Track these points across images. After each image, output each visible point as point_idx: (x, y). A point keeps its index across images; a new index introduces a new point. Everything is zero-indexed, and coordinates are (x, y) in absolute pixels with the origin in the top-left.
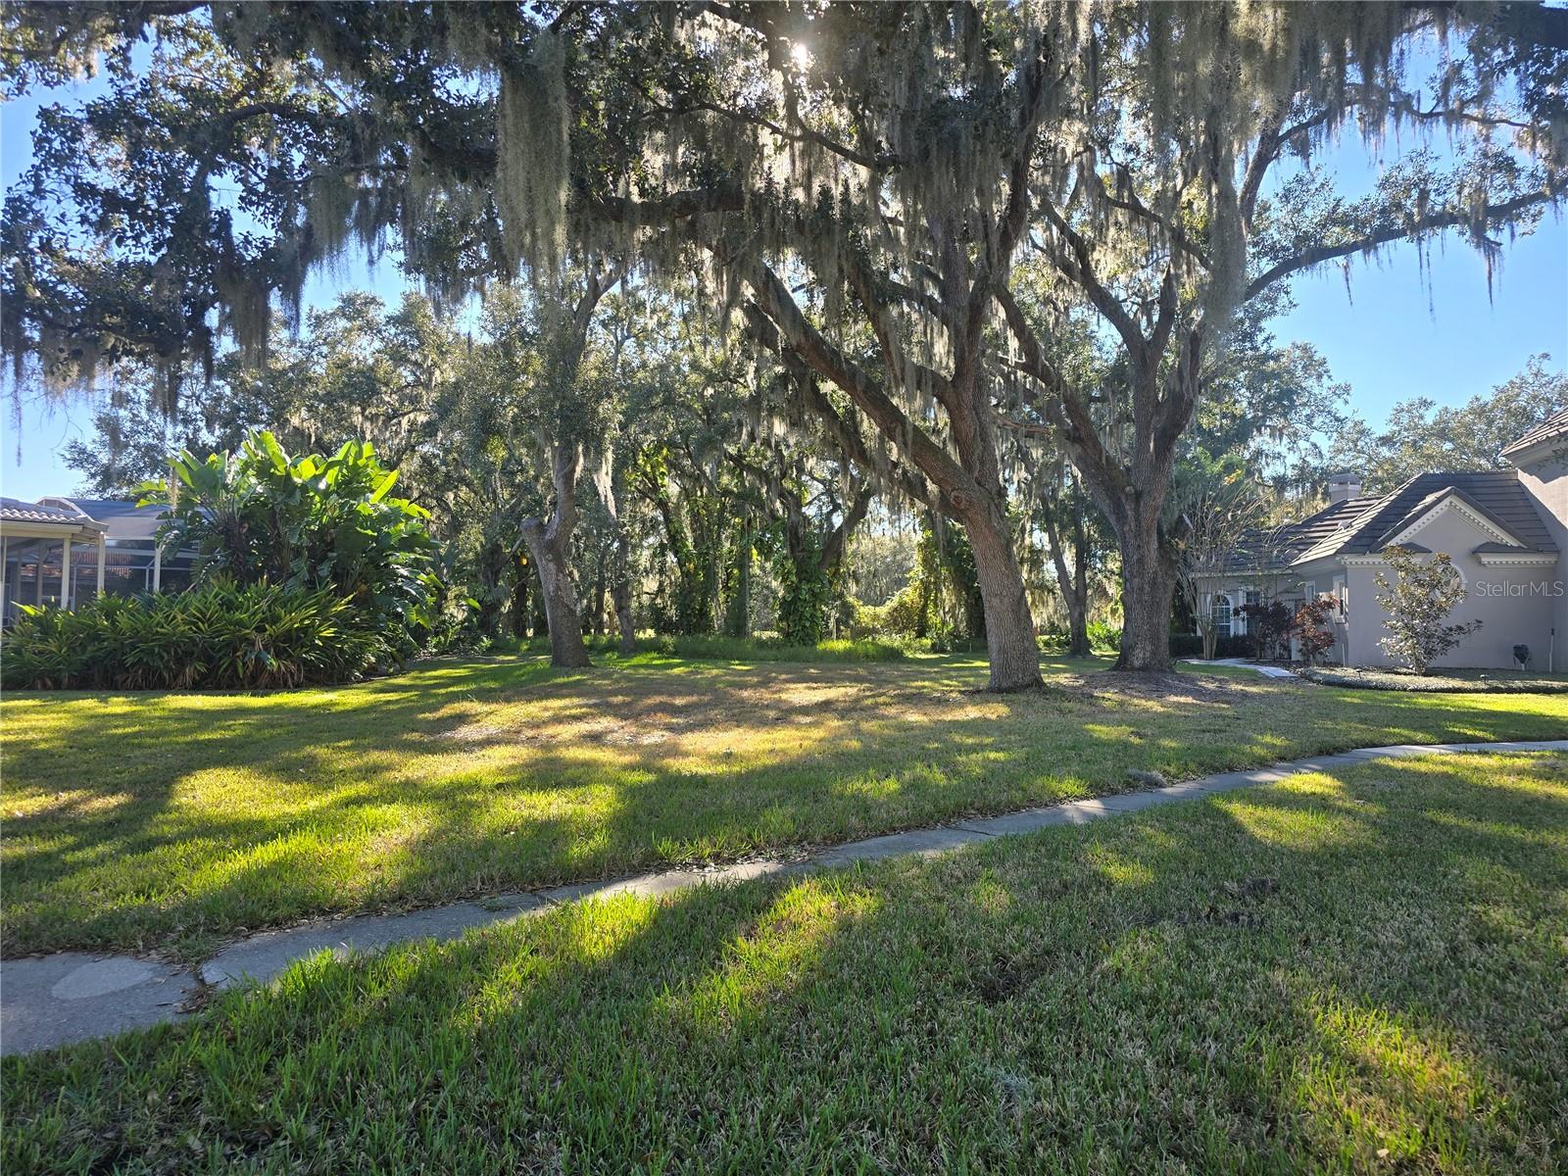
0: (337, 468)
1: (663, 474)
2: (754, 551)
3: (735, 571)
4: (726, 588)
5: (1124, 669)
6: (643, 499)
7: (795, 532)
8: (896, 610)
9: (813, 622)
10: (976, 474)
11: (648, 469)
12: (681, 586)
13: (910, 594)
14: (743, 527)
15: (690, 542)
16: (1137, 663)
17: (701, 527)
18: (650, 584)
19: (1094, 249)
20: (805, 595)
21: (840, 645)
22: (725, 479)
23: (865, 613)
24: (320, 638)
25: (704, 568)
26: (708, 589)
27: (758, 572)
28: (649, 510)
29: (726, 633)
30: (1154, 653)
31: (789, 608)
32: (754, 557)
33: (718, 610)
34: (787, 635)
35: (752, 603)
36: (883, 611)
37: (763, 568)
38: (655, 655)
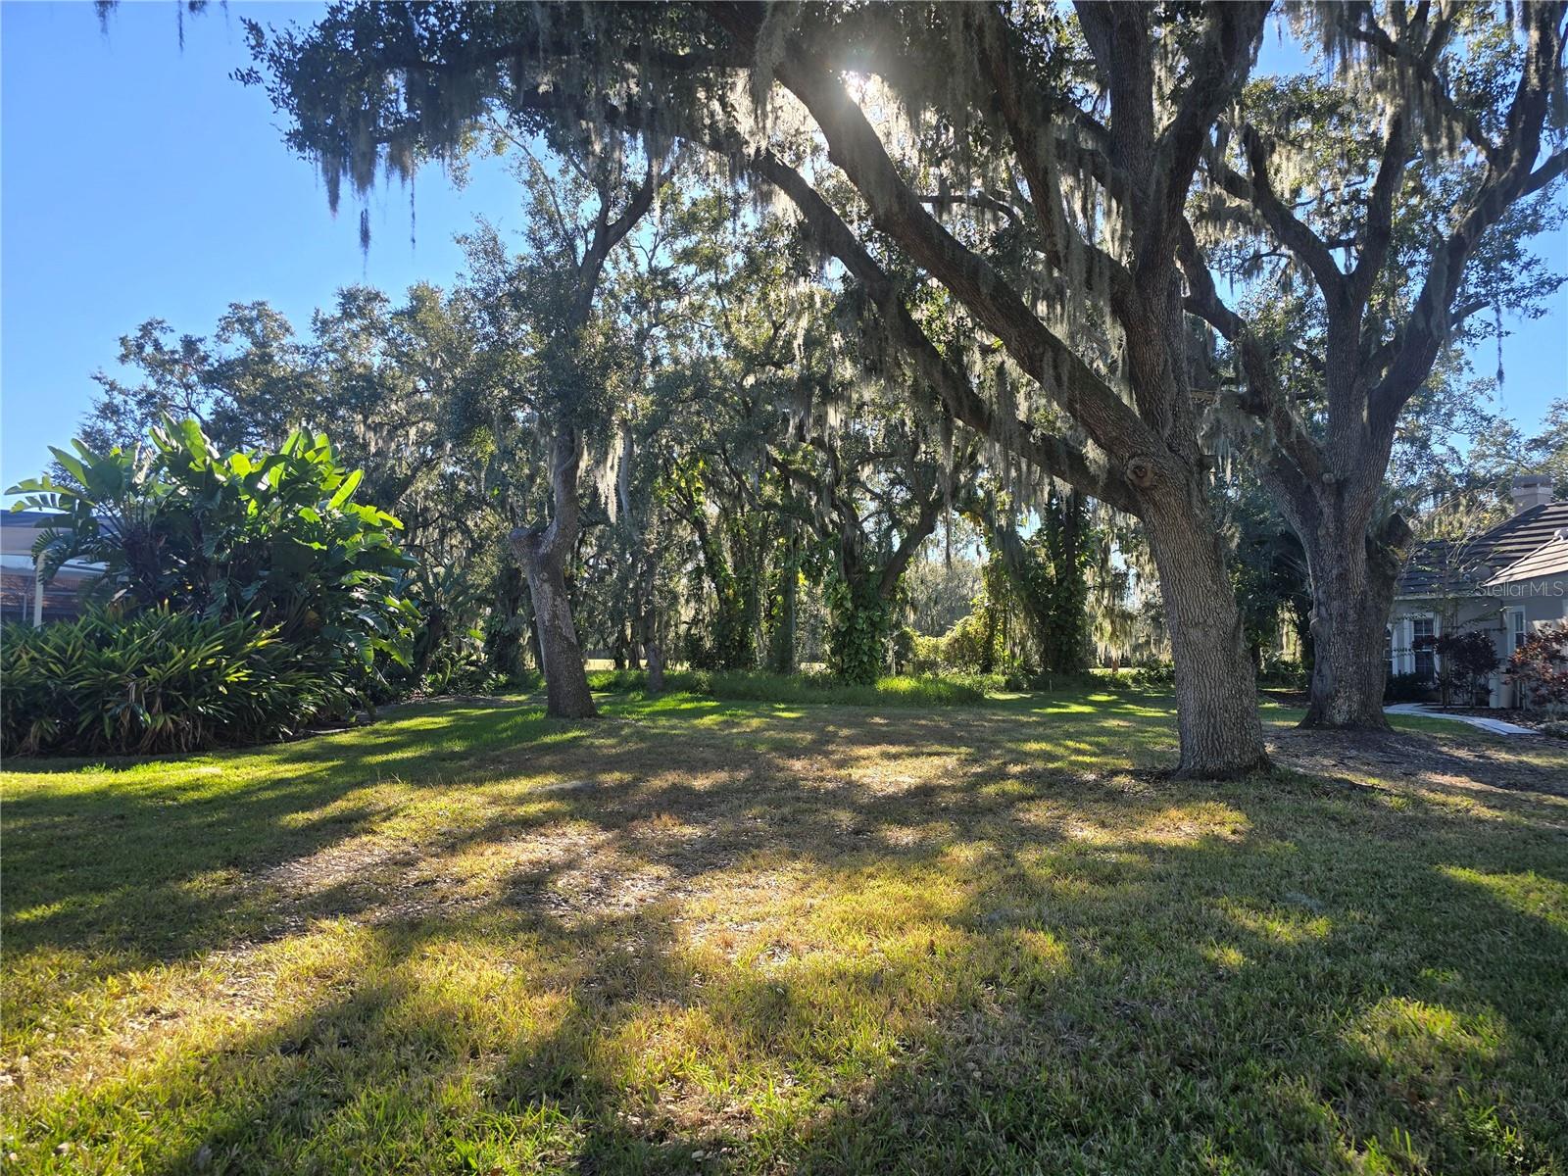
0: (282, 465)
1: (699, 489)
2: (801, 576)
3: (779, 598)
4: (770, 617)
5: (1320, 726)
6: (679, 521)
7: (849, 548)
8: (957, 640)
9: (871, 656)
10: (1167, 432)
11: (683, 485)
12: (719, 614)
13: (974, 624)
14: (788, 549)
15: (729, 567)
16: (1339, 719)
17: (741, 549)
18: (687, 613)
19: (1273, 150)
20: (861, 624)
21: (904, 684)
22: (768, 490)
23: (923, 644)
24: (226, 685)
25: (744, 594)
26: (749, 617)
27: (805, 599)
28: (685, 532)
29: (769, 667)
30: (1364, 705)
31: (844, 640)
32: (801, 582)
33: (760, 640)
34: (841, 672)
35: (799, 634)
36: (943, 642)
37: (809, 594)
38: (687, 695)
